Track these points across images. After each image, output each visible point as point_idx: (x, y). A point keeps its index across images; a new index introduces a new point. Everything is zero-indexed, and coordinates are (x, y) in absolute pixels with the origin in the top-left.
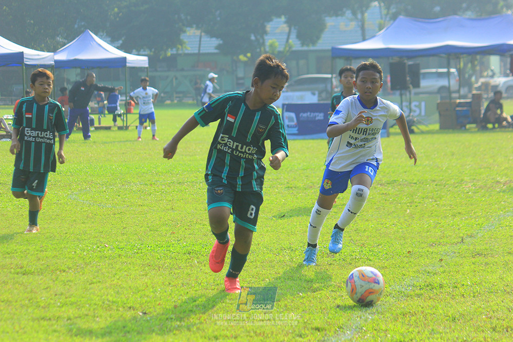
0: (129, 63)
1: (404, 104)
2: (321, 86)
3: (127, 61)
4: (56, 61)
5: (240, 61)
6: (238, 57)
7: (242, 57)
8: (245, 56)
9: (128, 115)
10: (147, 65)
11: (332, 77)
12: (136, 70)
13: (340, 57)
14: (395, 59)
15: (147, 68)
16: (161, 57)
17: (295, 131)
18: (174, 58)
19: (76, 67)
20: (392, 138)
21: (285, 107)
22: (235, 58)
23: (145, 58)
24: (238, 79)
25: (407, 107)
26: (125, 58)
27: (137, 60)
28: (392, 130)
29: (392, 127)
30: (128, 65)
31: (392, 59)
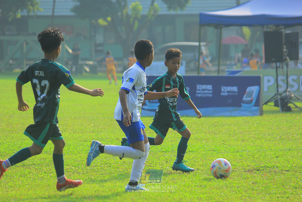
1: (279, 78)
2: (190, 55)
5: (99, 25)
6: (97, 21)
7: (101, 22)
8: (105, 20)
11: (200, 46)
13: (209, 25)
14: (271, 28)
16: (10, 19)
18: (24, 20)
20: (265, 116)
22: (93, 22)
24: (97, 45)
25: (283, 81)
28: (265, 107)
29: (266, 103)
31: (267, 27)
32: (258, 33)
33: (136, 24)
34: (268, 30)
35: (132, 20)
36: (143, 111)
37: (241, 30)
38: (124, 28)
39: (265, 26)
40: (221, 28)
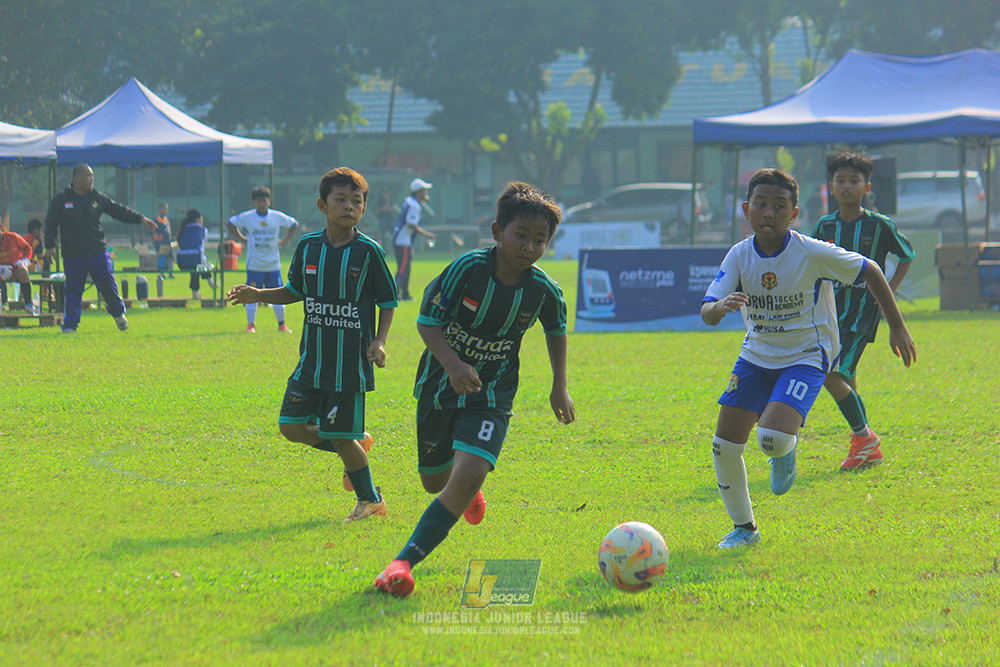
0: (228, 155)
2: (669, 210)
3: (224, 151)
4: (60, 151)
5: (482, 151)
6: (478, 143)
7: (487, 144)
8: (495, 140)
9: (226, 275)
10: (270, 161)
11: (694, 190)
12: (243, 171)
13: (712, 144)
15: (270, 166)
16: (301, 143)
17: (608, 311)
18: (331, 144)
19: (105, 165)
21: (586, 256)
22: (471, 143)
23: (266, 144)
24: (478, 192)
26: (220, 144)
27: (248, 149)
30: (226, 159)
31: (832, 148)
32: (809, 162)
33: (559, 148)
34: (834, 153)
35: (549, 139)
36: (580, 321)
37: (775, 157)
38: (533, 157)
39: (829, 146)
40: (738, 151)
